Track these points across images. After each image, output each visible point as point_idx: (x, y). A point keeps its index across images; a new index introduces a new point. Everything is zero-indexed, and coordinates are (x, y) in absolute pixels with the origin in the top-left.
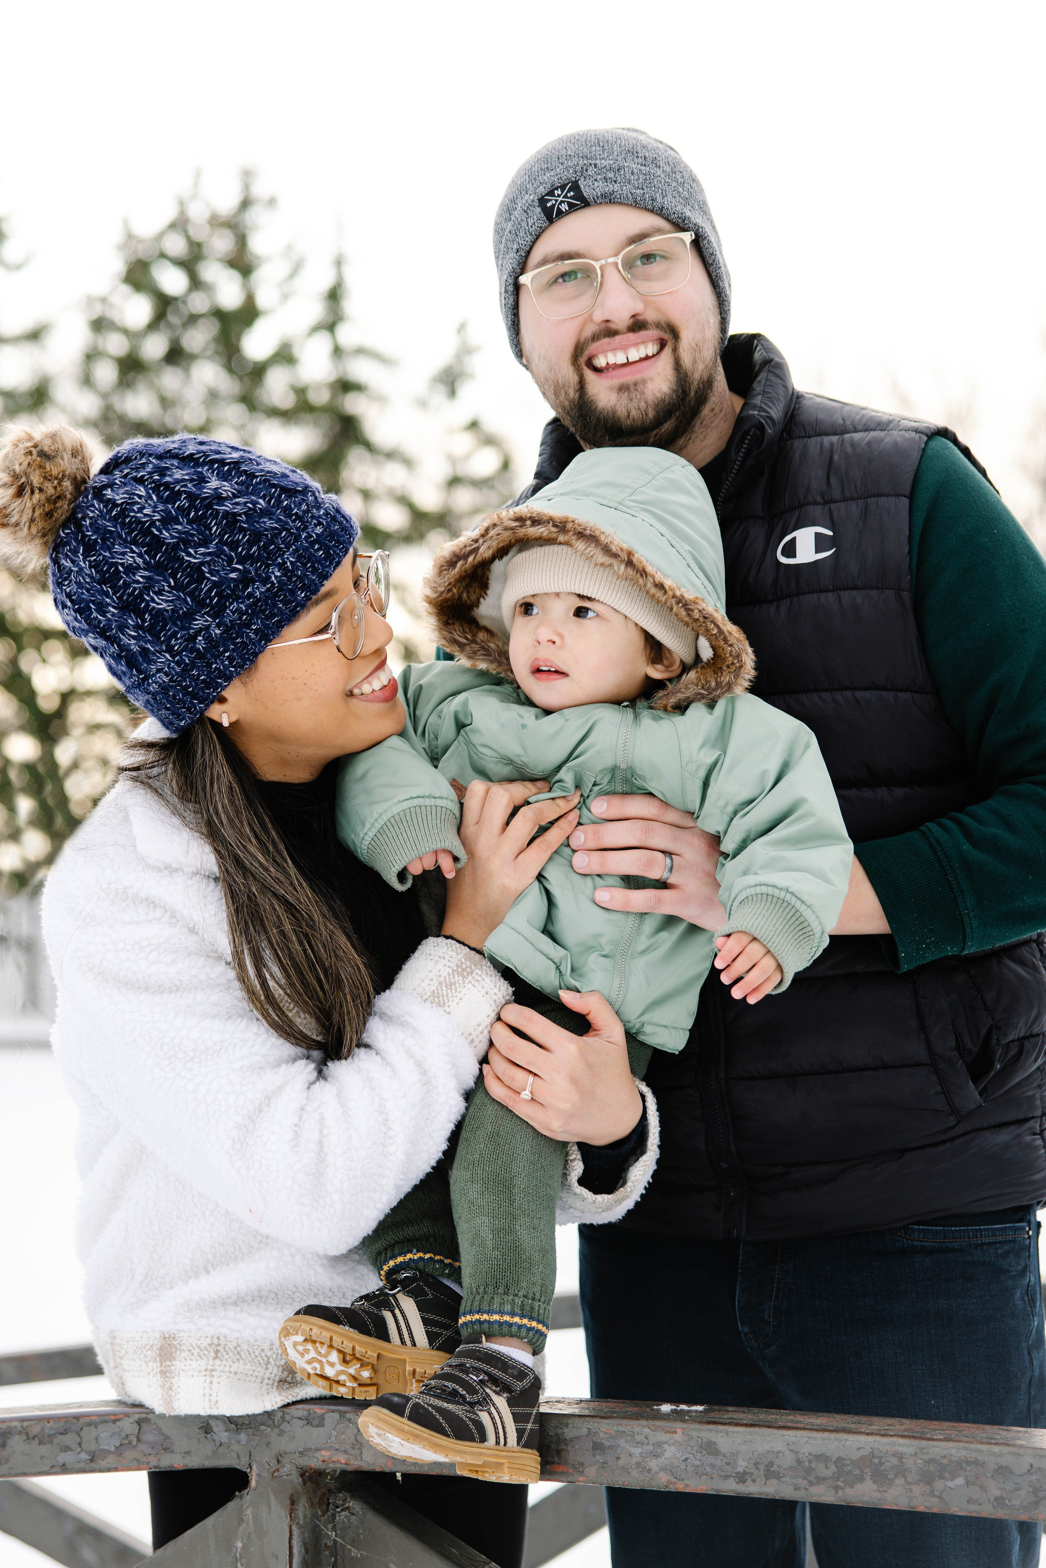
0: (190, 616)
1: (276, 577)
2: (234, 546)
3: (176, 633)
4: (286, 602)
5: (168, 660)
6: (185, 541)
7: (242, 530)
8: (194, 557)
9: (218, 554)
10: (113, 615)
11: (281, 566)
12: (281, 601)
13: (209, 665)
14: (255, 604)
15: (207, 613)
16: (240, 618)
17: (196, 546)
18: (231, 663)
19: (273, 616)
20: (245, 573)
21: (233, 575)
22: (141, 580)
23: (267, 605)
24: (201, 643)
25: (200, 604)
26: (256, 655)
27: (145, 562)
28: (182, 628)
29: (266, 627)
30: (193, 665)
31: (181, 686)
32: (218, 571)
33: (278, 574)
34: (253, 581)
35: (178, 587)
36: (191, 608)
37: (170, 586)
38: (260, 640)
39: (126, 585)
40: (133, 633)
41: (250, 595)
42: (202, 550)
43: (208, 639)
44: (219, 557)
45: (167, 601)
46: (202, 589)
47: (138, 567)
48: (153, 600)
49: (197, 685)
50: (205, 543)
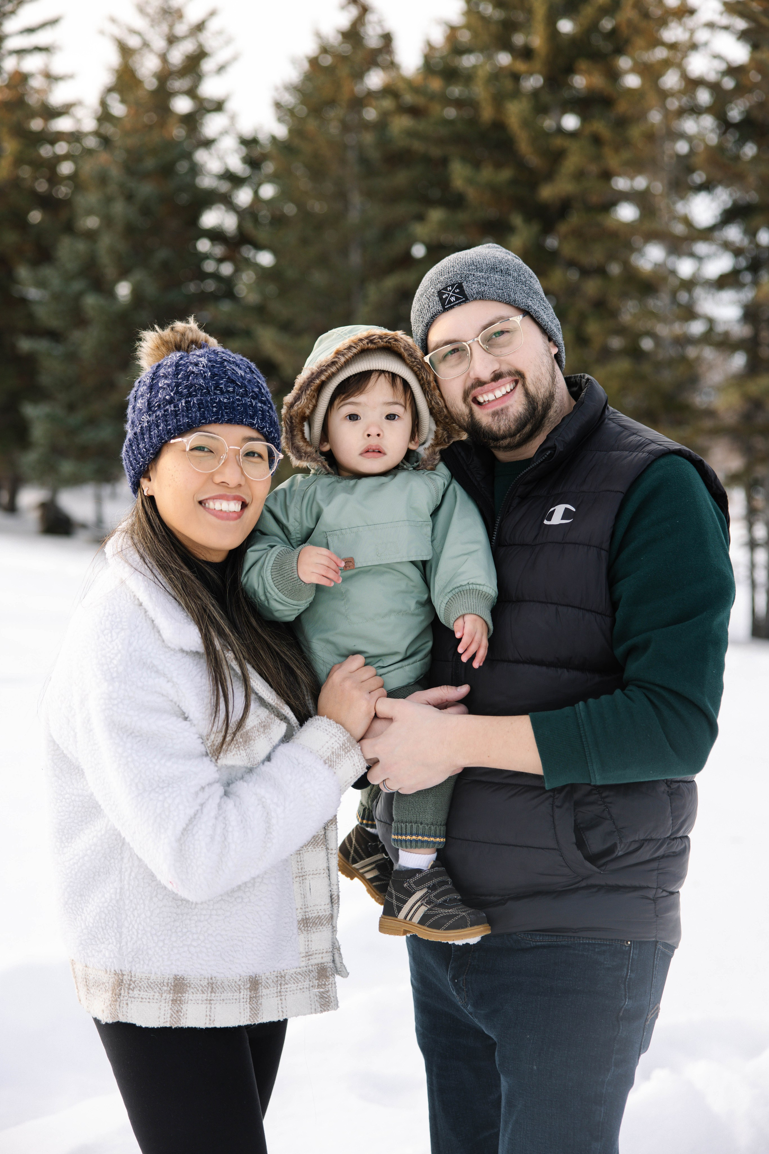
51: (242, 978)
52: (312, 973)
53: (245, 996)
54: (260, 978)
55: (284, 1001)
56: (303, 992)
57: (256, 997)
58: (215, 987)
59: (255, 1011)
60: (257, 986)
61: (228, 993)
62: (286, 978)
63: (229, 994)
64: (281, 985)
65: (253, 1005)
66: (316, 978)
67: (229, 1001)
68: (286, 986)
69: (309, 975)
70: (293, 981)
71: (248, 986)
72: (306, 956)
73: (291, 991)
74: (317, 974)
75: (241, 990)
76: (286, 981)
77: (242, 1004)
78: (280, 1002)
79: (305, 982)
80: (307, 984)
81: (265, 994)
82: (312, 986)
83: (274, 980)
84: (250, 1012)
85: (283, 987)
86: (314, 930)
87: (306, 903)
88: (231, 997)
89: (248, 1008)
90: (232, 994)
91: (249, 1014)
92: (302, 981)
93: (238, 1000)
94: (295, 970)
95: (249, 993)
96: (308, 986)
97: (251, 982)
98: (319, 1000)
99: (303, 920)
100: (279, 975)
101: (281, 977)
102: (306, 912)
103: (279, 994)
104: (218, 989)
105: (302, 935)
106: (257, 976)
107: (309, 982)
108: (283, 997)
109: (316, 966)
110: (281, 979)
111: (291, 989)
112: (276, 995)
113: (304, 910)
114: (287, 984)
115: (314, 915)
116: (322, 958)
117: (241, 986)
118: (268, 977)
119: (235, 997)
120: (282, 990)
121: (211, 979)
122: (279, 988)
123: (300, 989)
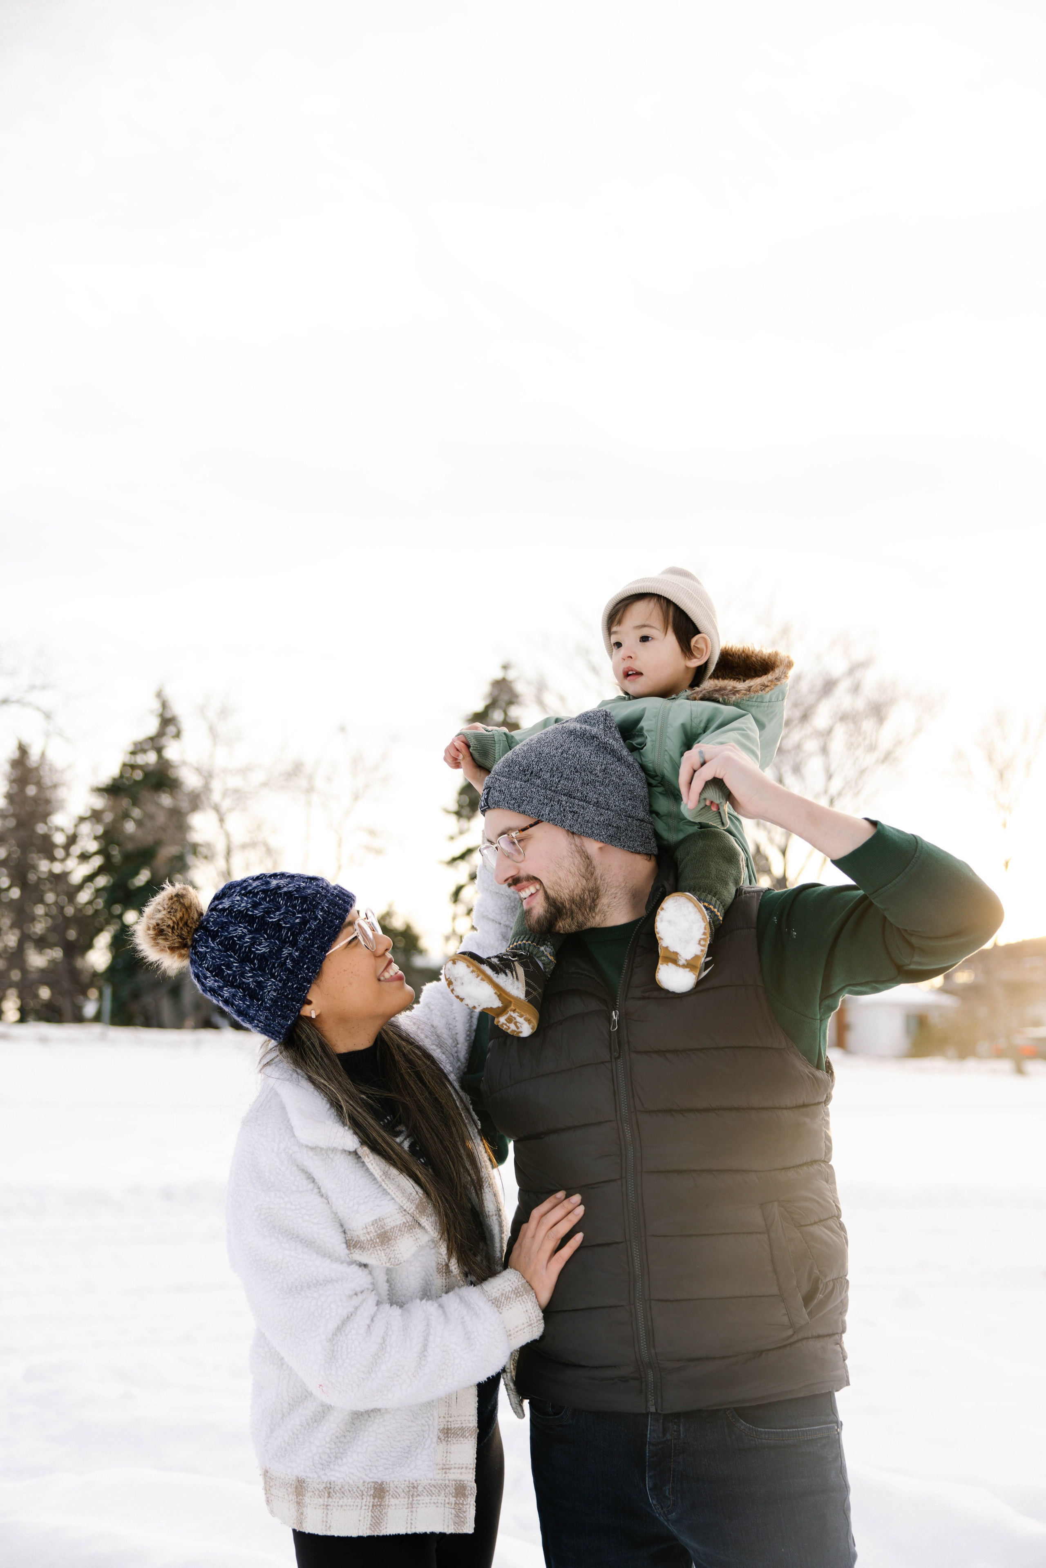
0: (280, 951)
1: (320, 915)
2: (294, 906)
3: (274, 964)
4: (331, 927)
5: (273, 982)
6: (268, 912)
7: (296, 898)
8: (274, 918)
9: (287, 912)
10: (237, 967)
11: (322, 909)
12: (327, 928)
13: (297, 976)
14: (313, 933)
15: (289, 946)
16: (307, 943)
17: (274, 913)
18: (309, 971)
19: (325, 937)
20: (303, 918)
21: (297, 921)
22: (248, 940)
23: (319, 931)
24: (289, 964)
25: (284, 942)
26: (322, 963)
27: (249, 931)
28: (277, 959)
29: (323, 945)
30: (288, 980)
31: (284, 996)
32: (289, 921)
33: (321, 914)
34: (308, 921)
35: (270, 937)
36: (279, 946)
37: (265, 939)
38: (322, 952)
39: (241, 947)
40: (250, 975)
41: (309, 929)
42: (278, 913)
43: (293, 960)
44: (287, 914)
45: (264, 947)
46: (282, 935)
47: (246, 935)
48: (257, 949)
49: (293, 991)
50: (278, 909)
51: (366, 1484)
52: (449, 1489)
53: (368, 1503)
54: (388, 1486)
55: (414, 1514)
56: (437, 1507)
57: (380, 1506)
58: (332, 1492)
59: (377, 1521)
60: (382, 1494)
61: (348, 1499)
62: (419, 1488)
63: (350, 1500)
64: (412, 1496)
65: (375, 1514)
66: (453, 1495)
67: (348, 1507)
68: (419, 1498)
69: (445, 1490)
70: (426, 1493)
71: (372, 1492)
72: (443, 1469)
73: (423, 1504)
74: (454, 1491)
75: (363, 1497)
76: (419, 1493)
77: (363, 1511)
78: (410, 1514)
79: (439, 1496)
80: (441, 1499)
81: (393, 1504)
82: (448, 1503)
83: (405, 1491)
84: (372, 1521)
85: (415, 1499)
86: (455, 1441)
87: (450, 1413)
88: (352, 1504)
89: (370, 1516)
90: (353, 1500)
91: (369, 1522)
92: (436, 1494)
93: (359, 1507)
94: (430, 1482)
95: (372, 1500)
96: (443, 1502)
97: (375, 1489)
98: (453, 1518)
99: (444, 1429)
100: (411, 1485)
101: (414, 1487)
102: (448, 1422)
103: (410, 1506)
104: (336, 1494)
105: (441, 1444)
106: (384, 1483)
107: (444, 1498)
108: (414, 1510)
109: (454, 1482)
110: (413, 1490)
111: (424, 1502)
112: (406, 1506)
113: (447, 1419)
114: (419, 1496)
115: (457, 1426)
116: (461, 1473)
117: (364, 1493)
118: (398, 1486)
119: (356, 1504)
120: (414, 1502)
121: (330, 1483)
122: (411, 1499)
123: (434, 1503)
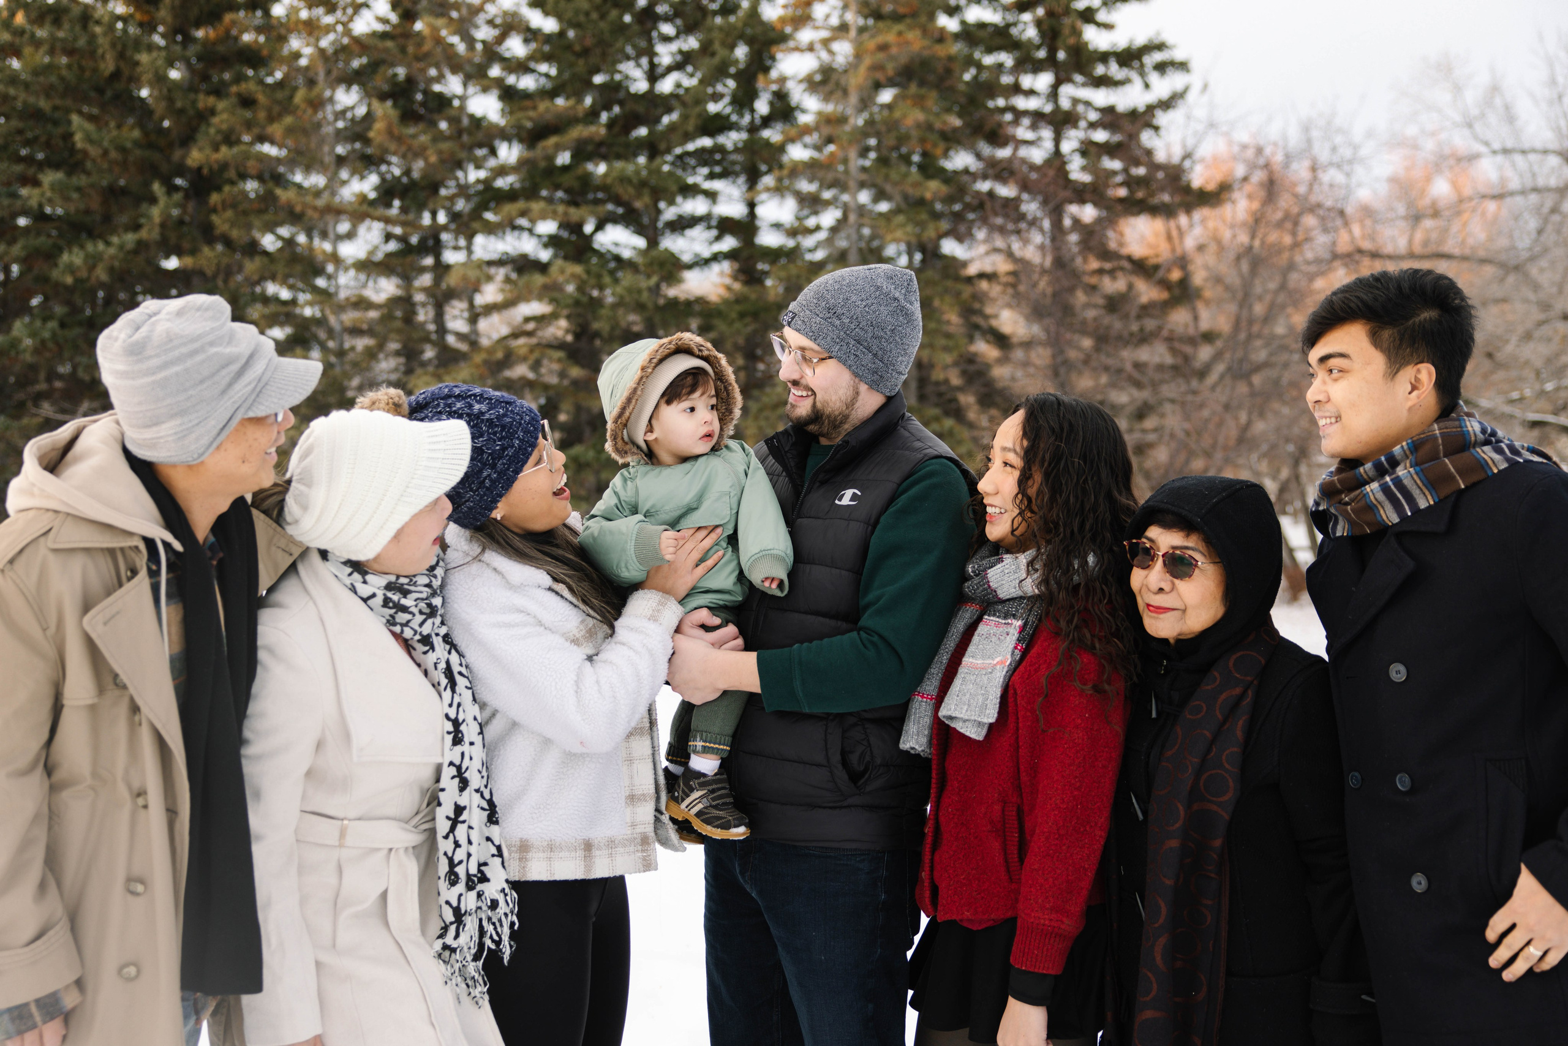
0: (481, 471)
1: (516, 444)
2: (495, 433)
3: (474, 481)
4: (523, 455)
5: (471, 495)
7: (497, 426)
8: (477, 443)
9: (488, 438)
11: (518, 438)
12: (521, 454)
13: (492, 492)
14: (509, 458)
15: (488, 467)
16: (504, 467)
17: (478, 438)
18: (502, 488)
19: (519, 462)
20: (502, 445)
21: (498, 448)
23: (514, 457)
24: (487, 483)
25: (484, 465)
26: (513, 482)
28: (477, 477)
29: (517, 468)
30: (485, 494)
31: (479, 506)
32: (490, 446)
33: (517, 442)
34: (507, 448)
36: (480, 466)
38: (514, 474)
41: (507, 455)
42: (480, 439)
43: (491, 480)
44: (489, 441)
46: (483, 457)
49: (487, 503)
50: (481, 435)
51: (576, 841)
52: (637, 840)
53: (580, 855)
54: (592, 841)
55: (616, 861)
56: (632, 855)
57: (589, 856)
58: (554, 847)
59: (589, 867)
60: (590, 848)
61: (565, 852)
62: (615, 842)
64: (611, 848)
65: (586, 863)
66: (640, 844)
67: (566, 859)
68: (617, 849)
69: (634, 841)
70: (620, 845)
71: (583, 847)
72: (632, 826)
73: (619, 854)
74: (640, 841)
75: (576, 850)
76: (616, 845)
77: (577, 861)
78: (613, 861)
79: (632, 846)
81: (596, 855)
82: (638, 851)
83: (606, 844)
85: (613, 850)
86: (639, 805)
87: (633, 783)
88: (568, 856)
89: (582, 864)
90: (569, 853)
91: (583, 868)
92: (629, 846)
93: (574, 858)
94: (623, 837)
95: (584, 853)
96: (632, 849)
98: (644, 862)
99: (630, 796)
100: (608, 841)
101: (611, 841)
104: (556, 849)
105: (627, 807)
106: (589, 840)
108: (615, 858)
109: (640, 835)
111: (621, 851)
112: (608, 855)
113: (631, 788)
115: (639, 793)
116: (645, 828)
117: (577, 847)
118: (600, 841)
119: (571, 856)
121: (551, 840)
122: (609, 850)
123: (628, 852)
